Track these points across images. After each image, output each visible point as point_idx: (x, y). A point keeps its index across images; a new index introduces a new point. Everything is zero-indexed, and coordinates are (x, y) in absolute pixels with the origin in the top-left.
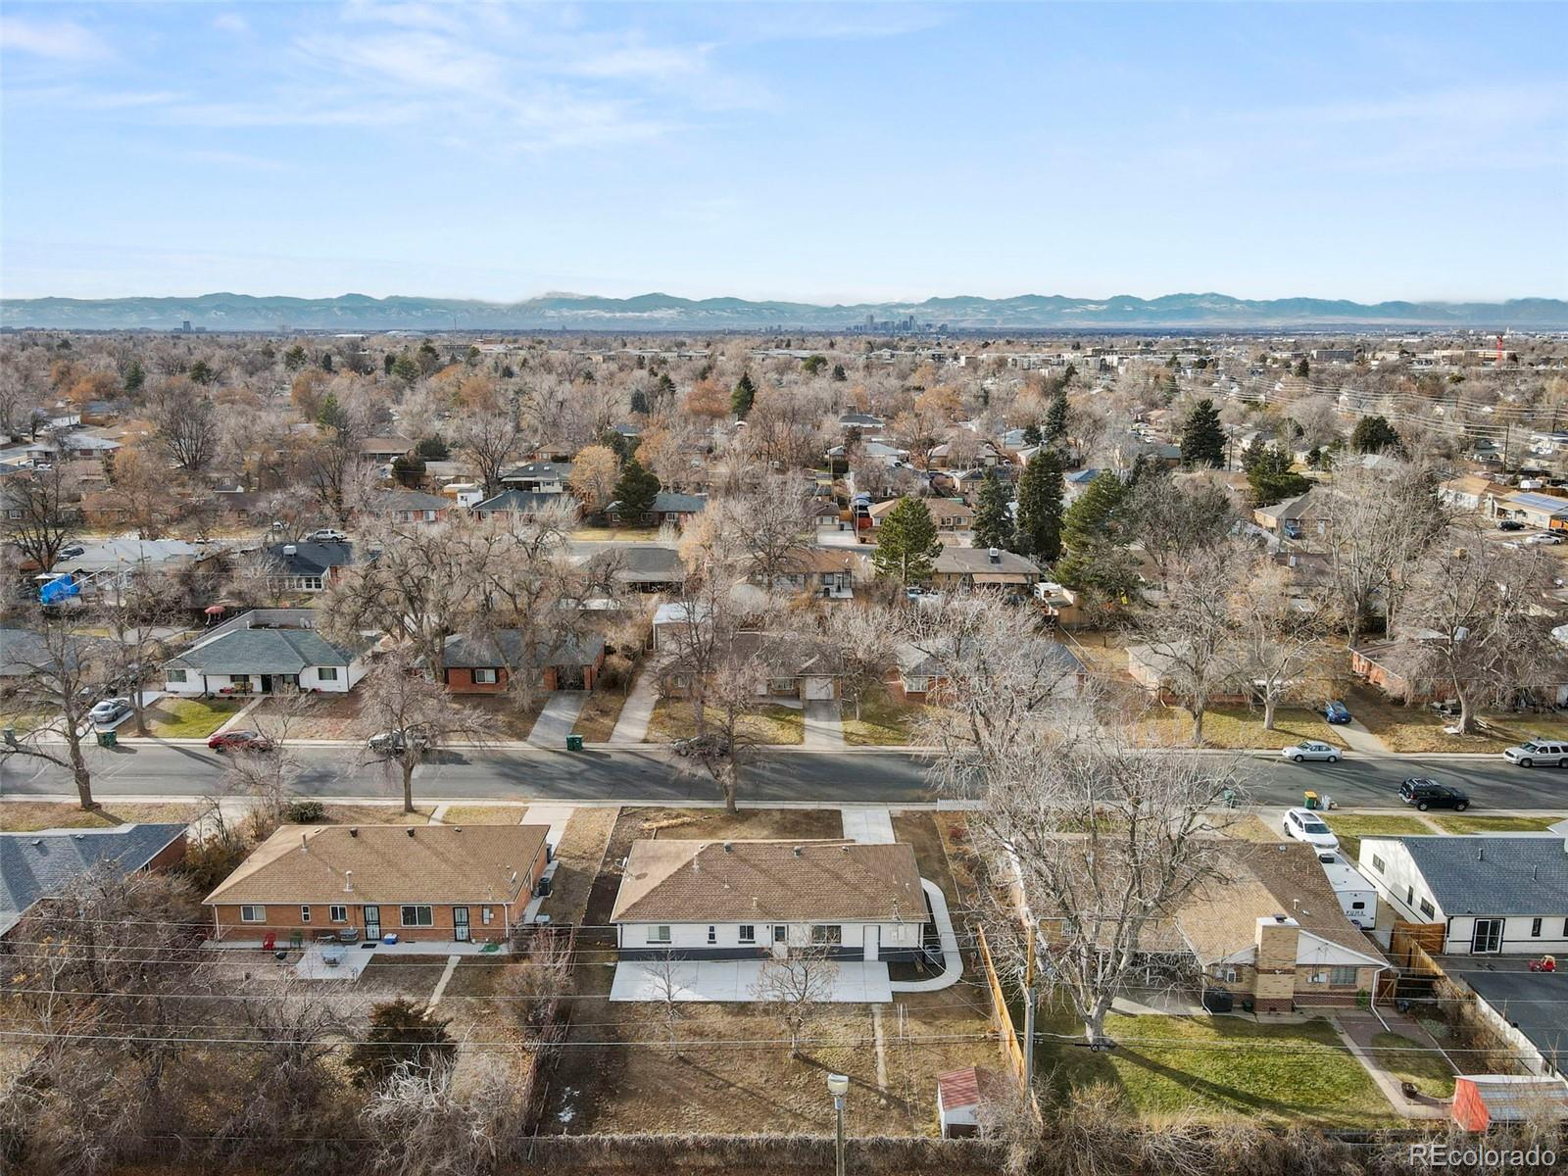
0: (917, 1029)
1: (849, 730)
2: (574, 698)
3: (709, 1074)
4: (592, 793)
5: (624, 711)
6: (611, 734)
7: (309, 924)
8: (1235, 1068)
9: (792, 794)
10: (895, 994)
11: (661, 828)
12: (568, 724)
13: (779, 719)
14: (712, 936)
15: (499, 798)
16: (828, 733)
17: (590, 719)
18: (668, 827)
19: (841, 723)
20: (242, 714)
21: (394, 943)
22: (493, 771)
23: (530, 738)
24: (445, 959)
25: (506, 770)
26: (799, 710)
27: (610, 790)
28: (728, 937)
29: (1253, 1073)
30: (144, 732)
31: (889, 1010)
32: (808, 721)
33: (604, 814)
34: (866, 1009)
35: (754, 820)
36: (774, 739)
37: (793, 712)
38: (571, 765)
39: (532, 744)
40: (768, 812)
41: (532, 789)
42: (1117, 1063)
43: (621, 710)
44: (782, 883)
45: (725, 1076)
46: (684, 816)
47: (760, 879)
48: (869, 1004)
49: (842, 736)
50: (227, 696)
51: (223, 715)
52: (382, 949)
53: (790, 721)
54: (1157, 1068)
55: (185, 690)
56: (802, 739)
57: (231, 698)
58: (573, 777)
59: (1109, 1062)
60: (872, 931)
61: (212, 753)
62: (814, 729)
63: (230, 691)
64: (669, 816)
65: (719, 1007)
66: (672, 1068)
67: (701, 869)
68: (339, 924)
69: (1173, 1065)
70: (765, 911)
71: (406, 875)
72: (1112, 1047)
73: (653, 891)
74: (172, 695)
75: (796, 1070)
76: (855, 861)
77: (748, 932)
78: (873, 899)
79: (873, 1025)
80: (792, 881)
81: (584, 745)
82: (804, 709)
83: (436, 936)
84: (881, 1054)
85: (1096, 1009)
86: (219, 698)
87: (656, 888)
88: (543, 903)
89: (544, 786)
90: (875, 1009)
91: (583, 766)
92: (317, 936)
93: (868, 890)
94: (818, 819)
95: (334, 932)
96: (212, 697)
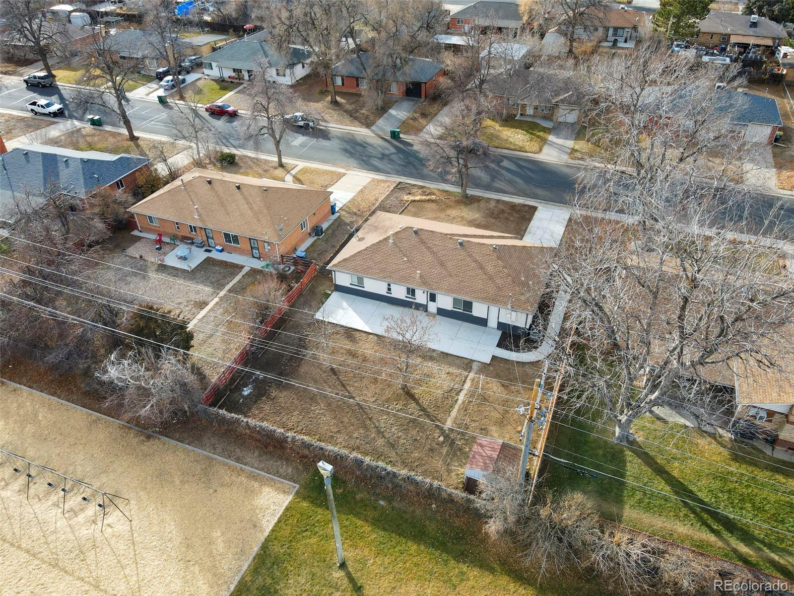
0: (495, 388)
1: (576, 148)
2: (412, 103)
3: (343, 386)
4: (388, 170)
5: (438, 115)
6: (421, 130)
7: (180, 232)
8: (729, 491)
9: (512, 190)
10: (494, 358)
11: (414, 201)
12: (399, 120)
13: (532, 134)
14: (389, 289)
15: (334, 164)
16: (561, 148)
17: (414, 119)
18: (418, 201)
19: (573, 142)
20: (232, 93)
21: (221, 252)
22: (342, 146)
23: (373, 128)
24: (242, 267)
25: (348, 147)
26: (548, 129)
27: (399, 169)
28: (399, 292)
29: (742, 500)
30: (182, 98)
31: (484, 368)
32: (551, 138)
33: (386, 185)
34: (467, 364)
35: (476, 204)
36: (522, 147)
37: (545, 130)
38: (387, 149)
39: (373, 131)
40: (488, 200)
41: (356, 161)
42: (629, 459)
43: (436, 115)
44: (442, 264)
45: (351, 389)
46: (434, 194)
47: (429, 258)
48: (472, 361)
49: (569, 151)
50: (230, 80)
51: (224, 92)
52: (215, 255)
53: (539, 137)
54: (661, 471)
55: (213, 74)
56: (541, 150)
57: (232, 82)
58: (383, 157)
59: (624, 456)
60: (494, 310)
61: (206, 115)
62: (552, 144)
63: (233, 78)
64: (424, 193)
65: (376, 338)
66: (324, 375)
67: (394, 243)
68: (194, 235)
69: (675, 473)
70: (424, 282)
71: (228, 214)
72: (632, 443)
73: (359, 252)
74: (206, 77)
75: (398, 398)
76: (499, 258)
77: (411, 292)
78: (499, 289)
79: (466, 377)
80: (449, 265)
81: (401, 136)
82: (554, 128)
83: (241, 252)
84: (460, 402)
85: (626, 417)
86: (227, 81)
87: (361, 251)
88: (315, 241)
89: (363, 161)
90: (475, 366)
91: (393, 150)
92: (184, 239)
93: (499, 281)
94: (518, 212)
95: (192, 239)
96: (223, 81)
